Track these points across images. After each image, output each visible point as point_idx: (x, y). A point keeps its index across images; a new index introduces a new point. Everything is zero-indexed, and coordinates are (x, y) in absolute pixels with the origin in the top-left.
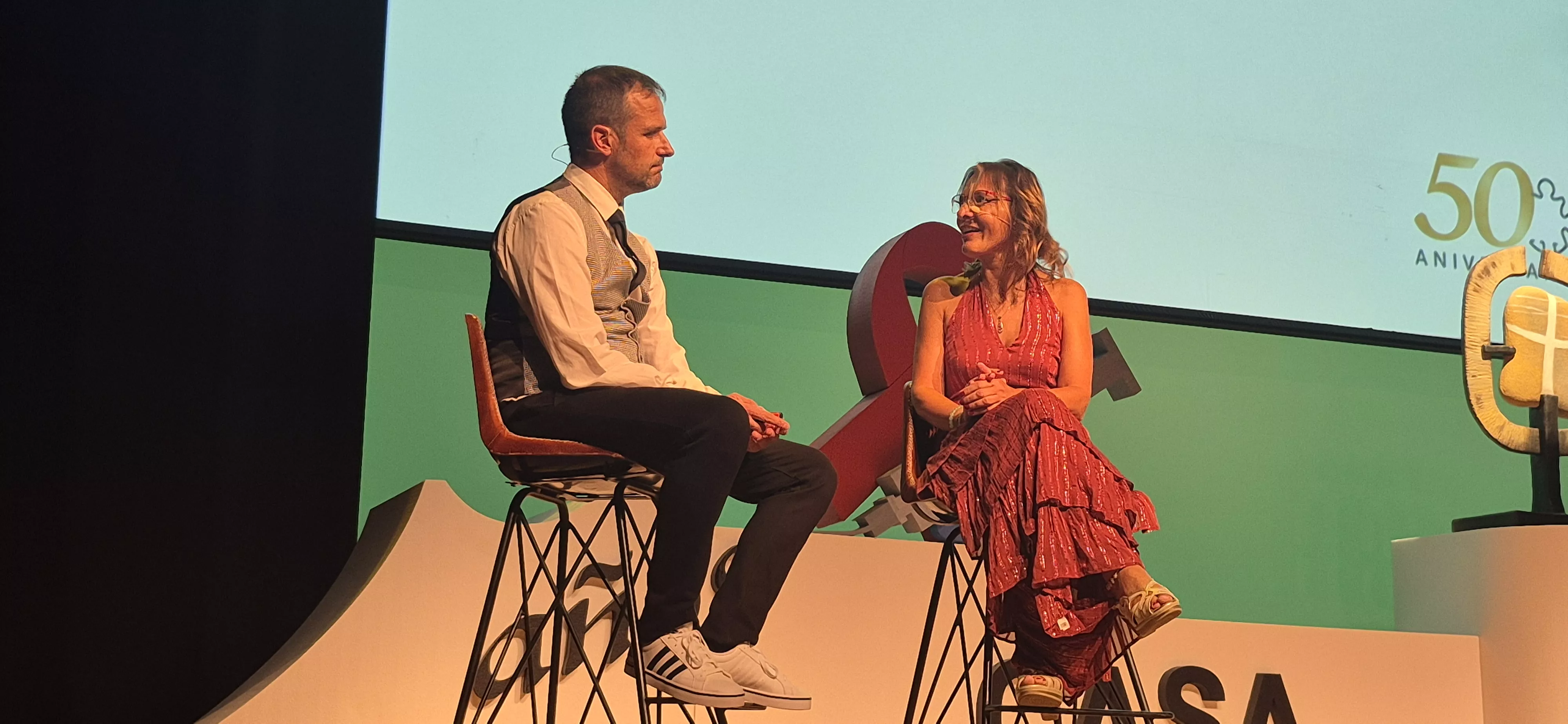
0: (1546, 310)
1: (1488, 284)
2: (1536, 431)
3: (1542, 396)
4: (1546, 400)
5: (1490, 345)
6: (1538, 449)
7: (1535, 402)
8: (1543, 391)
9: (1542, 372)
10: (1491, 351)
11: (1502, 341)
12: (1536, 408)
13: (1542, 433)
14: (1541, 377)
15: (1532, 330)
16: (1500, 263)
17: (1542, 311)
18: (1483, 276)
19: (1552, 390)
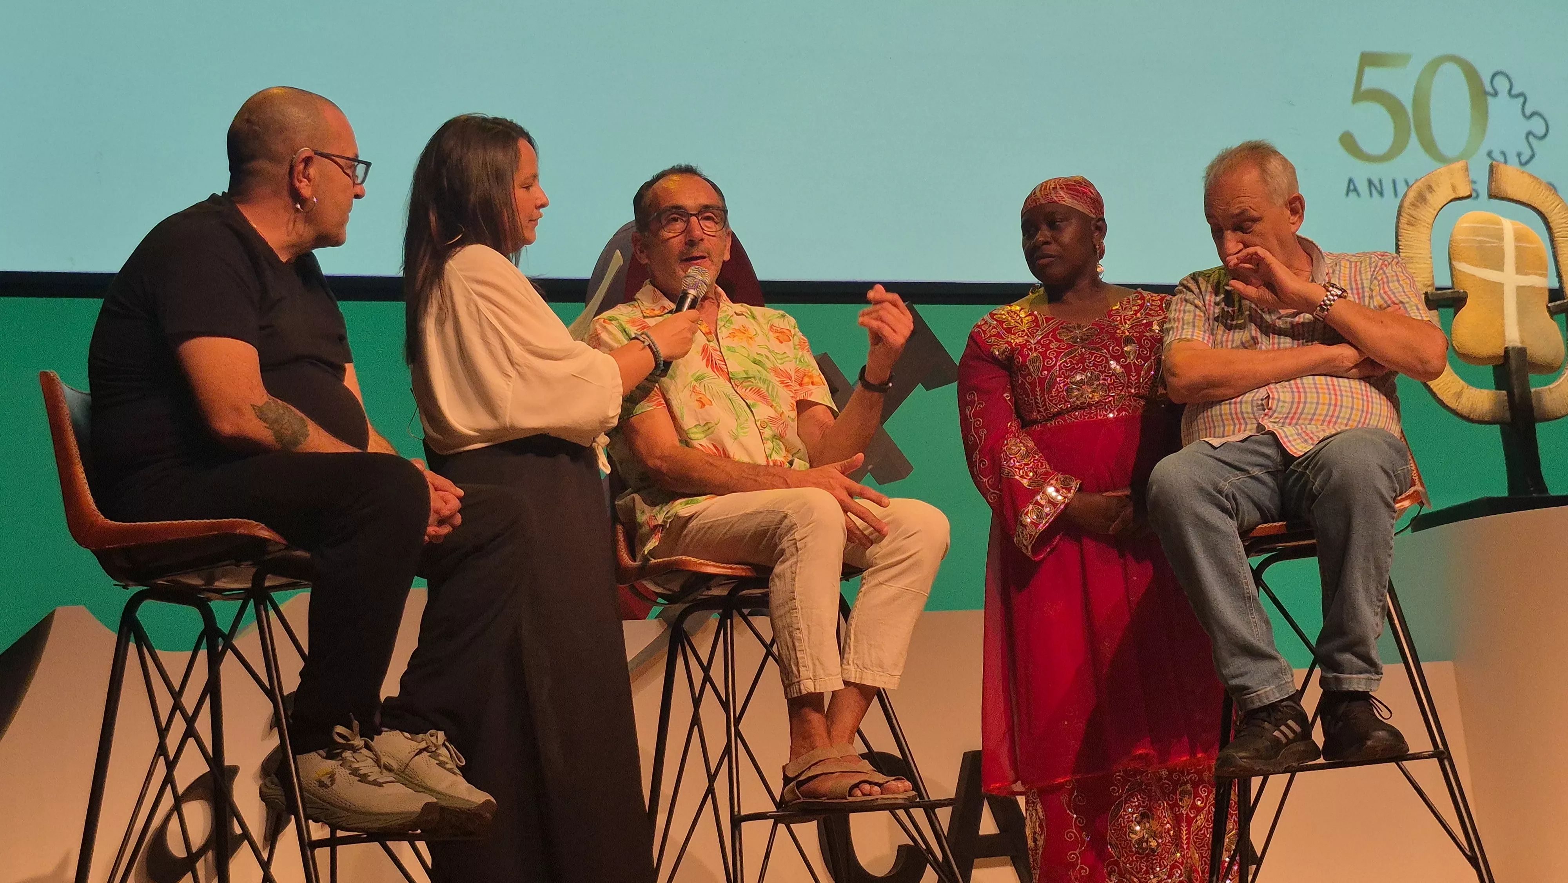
0: (1501, 238)
1: (1426, 214)
2: (1503, 394)
3: (1506, 348)
4: (1511, 354)
5: (1434, 291)
6: (1508, 415)
7: (1499, 357)
8: (1506, 342)
9: (1503, 319)
10: (1435, 298)
11: (1449, 284)
12: (1501, 365)
13: (1510, 394)
14: (1503, 325)
15: (1486, 267)
16: (1437, 185)
17: (1496, 241)
18: (1418, 203)
19: (1518, 340)
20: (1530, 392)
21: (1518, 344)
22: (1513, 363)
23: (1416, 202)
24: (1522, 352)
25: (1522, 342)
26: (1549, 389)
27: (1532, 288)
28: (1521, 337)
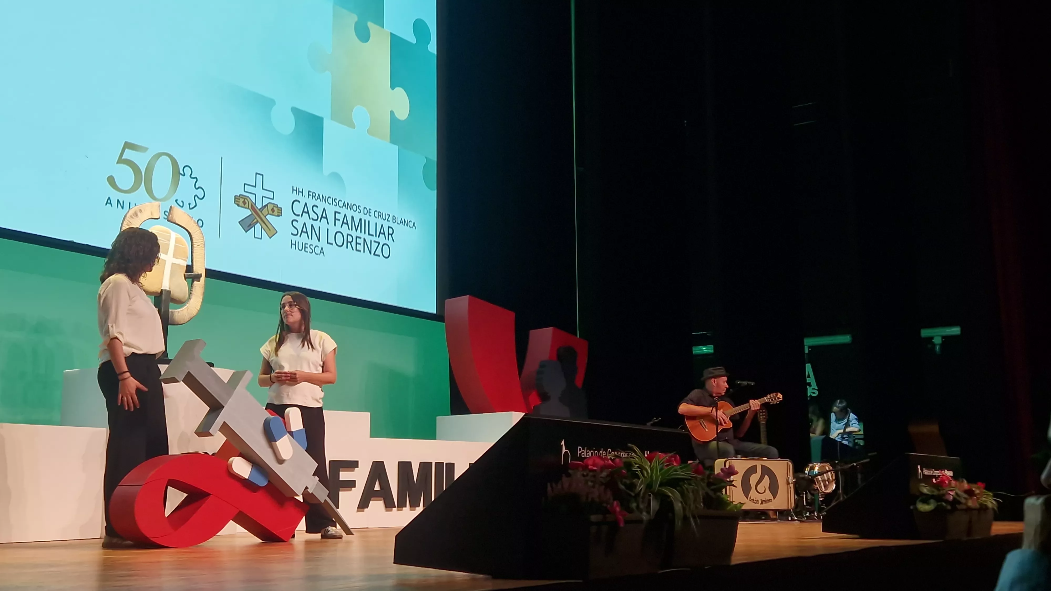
3: (162, 290)
4: (164, 292)
7: (158, 293)
8: (162, 287)
9: (164, 277)
12: (158, 297)
14: (162, 279)
16: (144, 211)
17: (167, 241)
18: (134, 217)
19: (168, 287)
20: (169, 311)
21: (168, 289)
22: (164, 297)
23: (133, 216)
24: (169, 292)
25: (169, 288)
26: (178, 311)
27: (179, 265)
28: (170, 285)
